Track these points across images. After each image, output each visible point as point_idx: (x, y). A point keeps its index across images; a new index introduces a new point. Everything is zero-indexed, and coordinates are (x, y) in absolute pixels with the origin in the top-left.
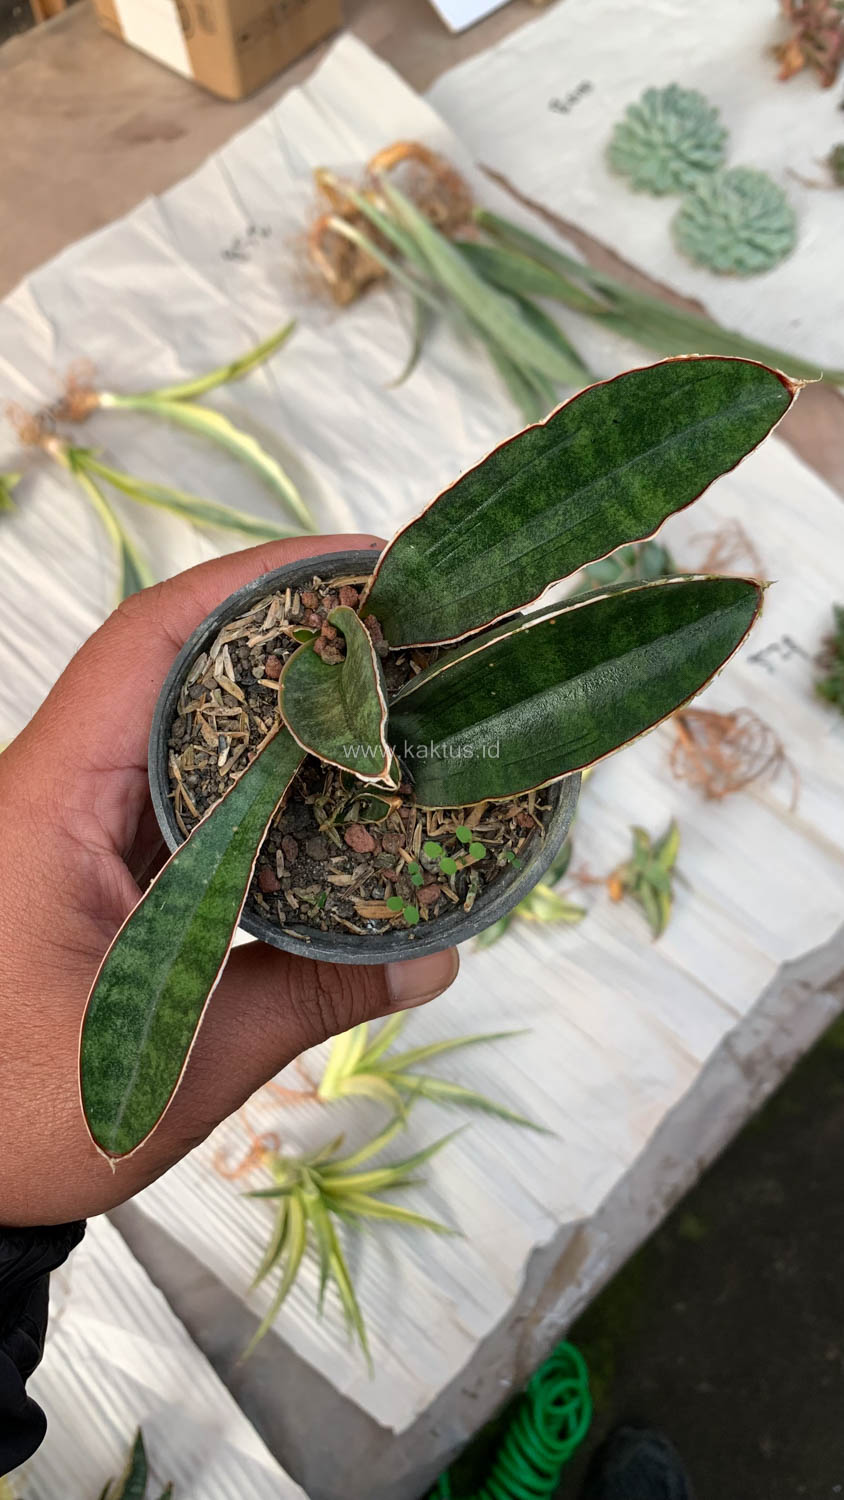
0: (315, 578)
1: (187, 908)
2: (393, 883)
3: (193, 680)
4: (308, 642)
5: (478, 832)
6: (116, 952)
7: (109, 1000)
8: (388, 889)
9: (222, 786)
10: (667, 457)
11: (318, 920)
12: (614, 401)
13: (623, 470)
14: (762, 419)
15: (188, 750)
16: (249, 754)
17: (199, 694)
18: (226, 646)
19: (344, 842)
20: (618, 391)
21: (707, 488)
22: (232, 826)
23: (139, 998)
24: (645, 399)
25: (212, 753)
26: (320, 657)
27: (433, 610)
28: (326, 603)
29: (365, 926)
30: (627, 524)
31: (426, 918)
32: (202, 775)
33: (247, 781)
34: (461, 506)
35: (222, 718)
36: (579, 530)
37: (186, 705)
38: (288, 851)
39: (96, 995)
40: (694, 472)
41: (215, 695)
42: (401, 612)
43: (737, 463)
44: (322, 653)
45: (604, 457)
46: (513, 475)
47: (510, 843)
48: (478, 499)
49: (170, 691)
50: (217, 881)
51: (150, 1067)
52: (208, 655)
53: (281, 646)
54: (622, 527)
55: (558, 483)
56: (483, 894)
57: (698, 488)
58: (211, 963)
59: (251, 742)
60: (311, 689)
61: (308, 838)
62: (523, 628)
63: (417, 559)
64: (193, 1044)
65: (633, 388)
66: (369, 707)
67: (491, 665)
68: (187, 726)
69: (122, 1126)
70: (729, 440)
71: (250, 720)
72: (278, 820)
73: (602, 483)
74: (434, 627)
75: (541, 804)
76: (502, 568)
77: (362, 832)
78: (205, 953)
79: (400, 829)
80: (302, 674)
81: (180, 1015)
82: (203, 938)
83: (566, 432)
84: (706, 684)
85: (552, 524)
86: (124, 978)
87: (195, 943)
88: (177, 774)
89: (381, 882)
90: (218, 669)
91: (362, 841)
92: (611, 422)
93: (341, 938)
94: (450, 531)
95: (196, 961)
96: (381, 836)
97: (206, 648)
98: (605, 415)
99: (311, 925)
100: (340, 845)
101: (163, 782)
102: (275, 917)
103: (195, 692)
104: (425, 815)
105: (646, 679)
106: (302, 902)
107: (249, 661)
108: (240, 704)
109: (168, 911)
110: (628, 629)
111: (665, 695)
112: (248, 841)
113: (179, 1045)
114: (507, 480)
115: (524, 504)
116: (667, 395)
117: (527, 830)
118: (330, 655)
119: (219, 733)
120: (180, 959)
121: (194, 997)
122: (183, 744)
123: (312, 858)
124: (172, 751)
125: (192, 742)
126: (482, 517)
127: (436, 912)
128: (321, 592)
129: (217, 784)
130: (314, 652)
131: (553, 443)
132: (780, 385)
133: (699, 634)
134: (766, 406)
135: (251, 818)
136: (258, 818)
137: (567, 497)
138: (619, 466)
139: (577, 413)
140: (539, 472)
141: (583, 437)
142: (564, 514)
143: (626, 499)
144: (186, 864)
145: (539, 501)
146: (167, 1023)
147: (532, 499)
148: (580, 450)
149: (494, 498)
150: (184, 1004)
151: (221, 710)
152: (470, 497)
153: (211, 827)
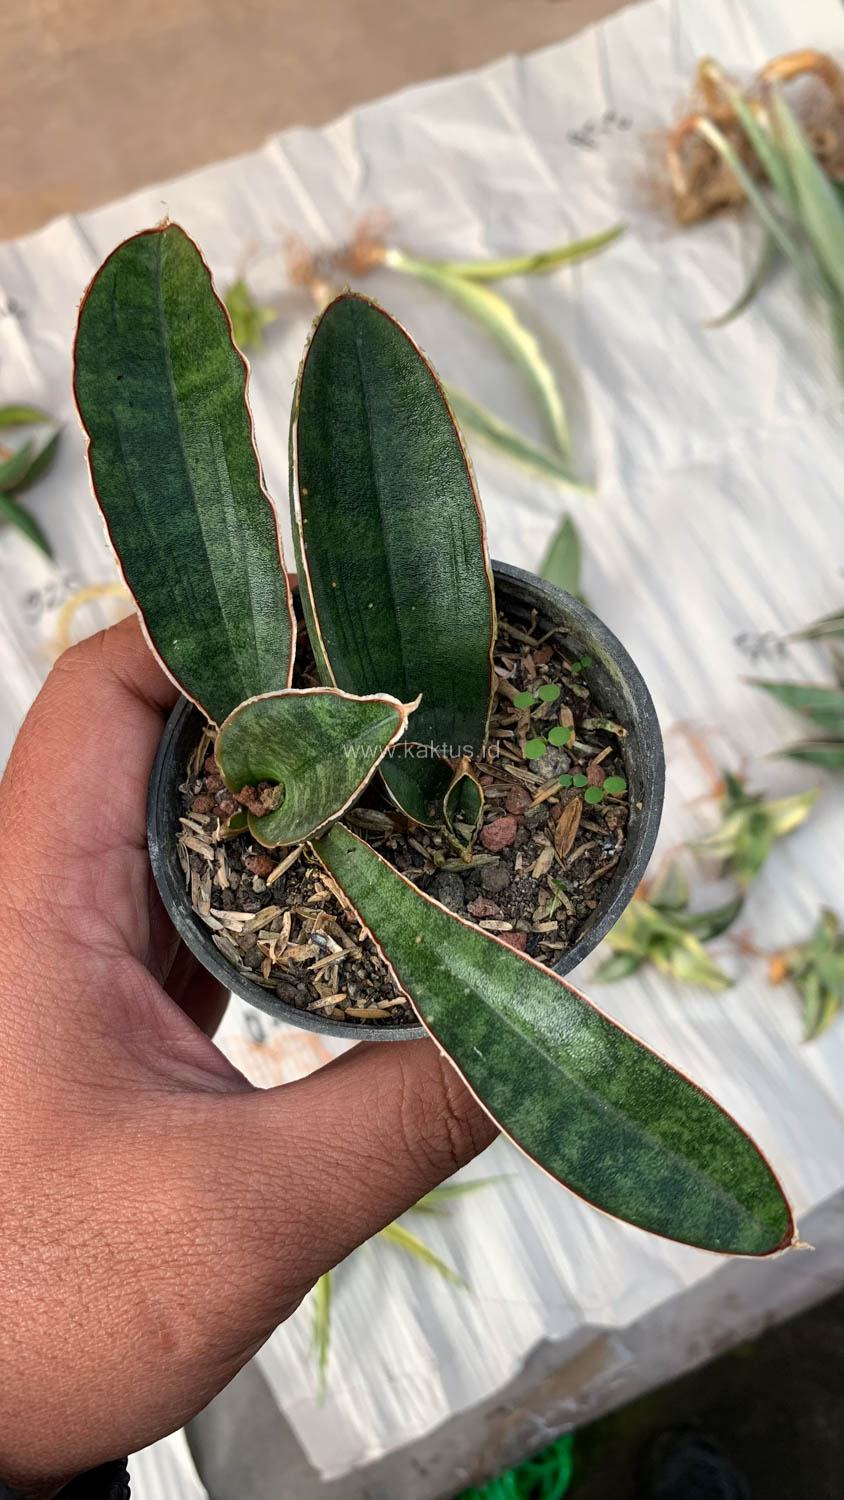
1: (490, 1023)
4: (247, 819)
7: (575, 1163)
10: (179, 344)
12: (97, 370)
13: (175, 388)
18: (213, 910)
19: (498, 851)
20: (87, 363)
22: (414, 942)
24: (110, 344)
26: (269, 810)
27: (256, 649)
28: (211, 783)
34: (148, 566)
35: (293, 935)
37: (262, 974)
39: (564, 1175)
41: (264, 939)
44: (265, 805)
45: (153, 402)
46: (134, 497)
48: (146, 544)
51: (679, 1136)
52: (217, 933)
54: (229, 396)
55: (162, 456)
63: (191, 643)
66: (318, 709)
67: (334, 585)
70: (185, 278)
77: (491, 828)
81: (623, 1069)
83: (110, 426)
85: (203, 476)
86: (551, 1133)
90: (238, 928)
92: (119, 383)
94: (172, 591)
96: (502, 809)
97: (208, 932)
98: (108, 384)
103: (252, 961)
107: (242, 892)
109: (485, 1045)
112: (436, 925)
114: (136, 504)
116: (115, 323)
118: (271, 798)
123: (505, 888)
124: (311, 1006)
125: (308, 985)
128: (197, 786)
130: (261, 816)
131: (116, 442)
134: (169, 246)
135: (413, 919)
136: (416, 908)
137: (180, 453)
138: (170, 392)
139: (94, 408)
140: (141, 469)
141: (123, 413)
142: (197, 460)
143: (203, 390)
144: (438, 1008)
145: (174, 484)
146: (628, 1089)
147: (167, 490)
148: (134, 421)
149: (151, 527)
150: (608, 1059)
151: (282, 937)
152: (140, 551)
153: (405, 967)
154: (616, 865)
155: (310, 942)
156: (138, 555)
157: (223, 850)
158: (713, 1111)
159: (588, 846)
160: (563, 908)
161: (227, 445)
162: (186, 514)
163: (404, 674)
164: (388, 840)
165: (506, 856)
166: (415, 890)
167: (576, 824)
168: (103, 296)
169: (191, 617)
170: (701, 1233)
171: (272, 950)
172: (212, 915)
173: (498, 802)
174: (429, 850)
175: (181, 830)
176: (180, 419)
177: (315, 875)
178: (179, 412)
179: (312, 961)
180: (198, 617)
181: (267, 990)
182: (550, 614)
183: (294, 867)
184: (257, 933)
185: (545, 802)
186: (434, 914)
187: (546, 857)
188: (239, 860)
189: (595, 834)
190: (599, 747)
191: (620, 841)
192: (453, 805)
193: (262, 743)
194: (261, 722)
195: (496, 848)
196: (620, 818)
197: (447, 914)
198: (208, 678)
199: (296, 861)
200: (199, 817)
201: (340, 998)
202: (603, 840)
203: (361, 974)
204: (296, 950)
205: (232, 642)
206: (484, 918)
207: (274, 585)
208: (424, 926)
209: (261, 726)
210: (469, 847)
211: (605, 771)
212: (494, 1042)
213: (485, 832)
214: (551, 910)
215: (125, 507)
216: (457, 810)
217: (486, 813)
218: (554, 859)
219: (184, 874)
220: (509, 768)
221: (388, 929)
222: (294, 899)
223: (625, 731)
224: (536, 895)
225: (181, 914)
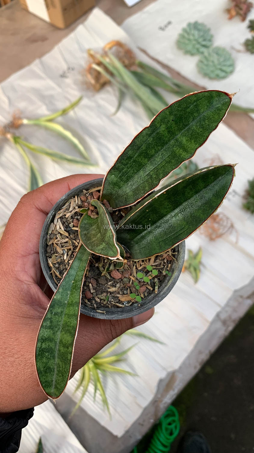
0: (84, 190)
1: (62, 312)
2: (130, 287)
3: (50, 232)
4: (86, 213)
5: (154, 265)
6: (41, 332)
7: (42, 348)
8: (129, 290)
9: (67, 266)
10: (192, 129)
11: (107, 305)
12: (171, 113)
13: (178, 136)
14: (222, 109)
15: (53, 256)
16: (74, 253)
17: (53, 237)
18: (59, 219)
19: (111, 277)
20: (171, 110)
21: (208, 137)
22: (72, 281)
23: (52, 345)
24: (181, 110)
25: (61, 256)
26: (91, 217)
27: (124, 195)
28: (89, 198)
29: (123, 304)
30: (184, 154)
31: (143, 297)
32: (60, 264)
33: (74, 264)
34: (126, 159)
35: (63, 243)
36: (168, 159)
37: (50, 241)
38: (93, 283)
39: (38, 347)
40: (203, 132)
41: (59, 236)
42: (114, 197)
43: (217, 126)
44: (91, 215)
45: (171, 133)
46: (142, 145)
47: (166, 266)
48: (132, 156)
49: (43, 238)
50: (70, 301)
51: (60, 367)
52: (54, 224)
53: (77, 215)
54: (182, 156)
55: (158, 145)
56: (160, 286)
58: (73, 330)
59: (74, 249)
60: (89, 229)
61: (99, 278)
62: (155, 197)
63: (115, 179)
64: (72, 358)
65: (176, 108)
66: (108, 234)
67: (147, 211)
68: (51, 248)
69: (55, 388)
70: (213, 119)
71: (72, 242)
72: (87, 274)
73: (172, 142)
74: (126, 200)
75: (173, 252)
76: (144, 177)
77: (116, 272)
78: (70, 327)
79: (128, 269)
80: (85, 224)
81: (66, 349)
82: (69, 321)
83: (157, 127)
84: (221, 203)
85: (158, 159)
86: (46, 339)
87: (67, 323)
88: (51, 265)
89: (126, 288)
90: (58, 227)
91: (117, 275)
92: (171, 121)
93: (116, 310)
94: (125, 168)
95: (68, 330)
96: (122, 272)
97: (52, 221)
98: (168, 119)
99: (106, 307)
100: (110, 278)
101: (47, 269)
102: (93, 306)
103: (52, 236)
104: (135, 262)
105: (200, 205)
106: (101, 300)
107: (68, 222)
108: (67, 237)
109: (55, 314)
110: (191, 189)
111: (208, 209)
112: (78, 285)
113: (68, 359)
114: (140, 147)
115: (147, 154)
116: (189, 107)
117: (171, 261)
118: (93, 216)
119: (62, 249)
120: (63, 330)
121: (70, 342)
122: (51, 254)
123: (102, 284)
124: (48, 258)
125: (54, 253)
126: (134, 161)
127: (146, 295)
128: (87, 195)
129: (65, 266)
130: (88, 216)
131: (153, 132)
132: (226, 96)
133: (215, 186)
134: (223, 104)
135: (77, 277)
136: (80, 277)
137: (161, 149)
139: (159, 120)
140: (150, 142)
141: (163, 128)
142: (162, 155)
143: (181, 146)
144: (59, 297)
145: (152, 152)
146: (63, 352)
147: (150, 152)
148: (163, 132)
149: (137, 154)
150: (67, 345)
151: (62, 240)
152: (129, 156)
153: (64, 283)
158: (68, 374)
162: (146, 160)
166: (84, 274)
169: (122, 176)
171: (57, 240)
175: (74, 198)
181: (47, 244)
182: (178, 257)
184: (59, 233)
186: (80, 283)
188: (75, 217)
190: (151, 286)
191: (128, 305)
197: (81, 286)
200: (79, 200)
202: (127, 300)
204: (59, 246)
208: (77, 282)
211: (146, 290)
212: (58, 315)
215: (137, 145)
219: (64, 205)
220: (134, 267)
222: (72, 237)
223: (157, 292)
224: (104, 292)
225: (52, 214)
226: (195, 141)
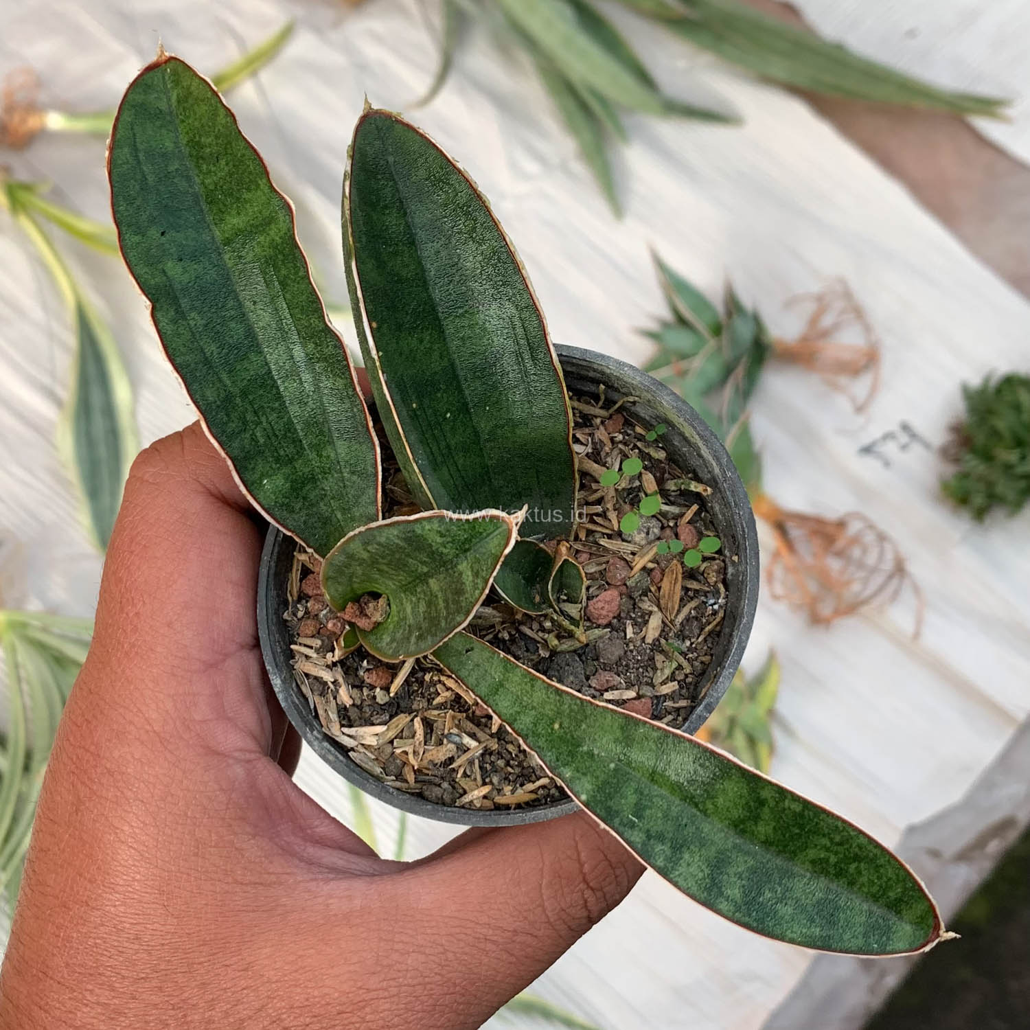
0: (283, 617)
1: (638, 791)
3: (378, 769)
4: (359, 636)
7: (740, 901)
10: (212, 187)
12: (141, 231)
14: (189, 87)
15: (462, 783)
17: (397, 765)
18: (344, 729)
19: (606, 624)
20: (129, 226)
22: (552, 729)
24: (145, 200)
27: (341, 472)
28: (317, 607)
30: (275, 232)
34: (228, 415)
36: (275, 288)
37: (406, 781)
39: (731, 914)
40: (232, 157)
41: (400, 746)
44: (374, 619)
45: (200, 252)
46: (203, 351)
48: (223, 394)
51: (827, 861)
52: (352, 749)
53: (359, 668)
54: (277, 238)
55: (220, 305)
56: (695, 472)
57: (248, 152)
59: (461, 710)
62: (376, 358)
63: (280, 480)
65: (131, 209)
67: (415, 405)
68: (431, 782)
70: (204, 120)
71: (436, 709)
74: (360, 473)
77: (595, 603)
81: (766, 810)
83: (165, 286)
86: (713, 879)
90: (372, 741)
91: (607, 604)
92: (163, 238)
94: (253, 434)
97: (344, 750)
98: (154, 244)
103: (393, 769)
107: (368, 705)
108: (414, 719)
109: (639, 811)
110: (396, 254)
112: (572, 711)
113: (801, 815)
114: (206, 358)
115: (237, 346)
116: (144, 176)
122: (453, 788)
125: (452, 779)
126: (244, 394)
128: (300, 613)
130: (372, 631)
131: (175, 301)
132: (156, 68)
134: (177, 83)
135: (547, 707)
136: (548, 698)
137: (236, 298)
138: (213, 238)
139: (146, 269)
140: (204, 322)
141: (174, 269)
142: (255, 303)
143: (248, 233)
144: (589, 787)
145: (237, 329)
146: (774, 828)
147: (232, 337)
148: (187, 275)
149: (224, 376)
150: (752, 804)
151: (418, 742)
152: (218, 403)
153: (550, 754)
154: (723, 619)
155: (445, 741)
156: (218, 407)
157: (340, 669)
159: (693, 604)
160: (680, 667)
161: (283, 284)
162: (253, 357)
163: (488, 472)
164: (499, 631)
165: (616, 626)
166: (544, 681)
167: (679, 586)
168: (126, 150)
169: (275, 454)
170: (860, 942)
171: (411, 757)
172: (343, 733)
173: (597, 575)
174: (541, 634)
175: (293, 657)
176: (230, 264)
177: (436, 678)
178: (226, 257)
179: (451, 760)
180: (282, 453)
181: (412, 794)
182: (616, 385)
183: (413, 673)
184: (392, 742)
185: (644, 568)
186: (567, 699)
187: (655, 622)
188: (357, 676)
189: (696, 591)
190: (687, 506)
191: (723, 595)
192: (557, 587)
193: (369, 566)
194: (369, 548)
195: (604, 622)
196: (718, 572)
197: (580, 699)
198: (300, 509)
199: (413, 668)
200: (308, 641)
201: (485, 790)
202: (706, 597)
203: (501, 763)
204: (434, 752)
205: (317, 470)
206: (607, 690)
207: (352, 410)
208: (559, 713)
209: (368, 551)
210: (581, 627)
211: (695, 527)
212: (646, 807)
213: (591, 608)
214: (667, 672)
215: (196, 363)
216: (560, 591)
217: (588, 588)
218: (663, 622)
219: (306, 699)
220: (604, 542)
221: (526, 721)
222: (419, 703)
223: (709, 489)
224: (652, 659)
225: (317, 738)
226: (249, 190)
